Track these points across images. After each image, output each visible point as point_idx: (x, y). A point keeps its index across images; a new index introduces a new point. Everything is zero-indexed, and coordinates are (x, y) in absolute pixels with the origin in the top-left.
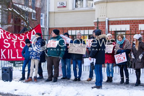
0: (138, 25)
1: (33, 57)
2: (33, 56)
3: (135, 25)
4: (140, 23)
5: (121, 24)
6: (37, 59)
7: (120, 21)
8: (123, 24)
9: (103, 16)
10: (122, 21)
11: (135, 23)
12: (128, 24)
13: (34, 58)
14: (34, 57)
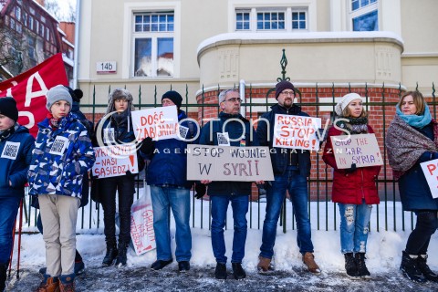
1: (51, 186)
2: (52, 180)
6: (74, 195)
9: (228, 76)
13: (57, 192)
14: (55, 185)
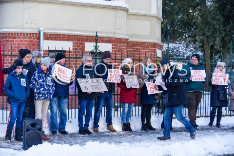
0: (84, 44)
3: (81, 44)
4: (87, 41)
5: (60, 40)
7: (60, 35)
8: (63, 40)
9: (31, 23)
10: (63, 35)
11: (79, 41)
12: (71, 40)
